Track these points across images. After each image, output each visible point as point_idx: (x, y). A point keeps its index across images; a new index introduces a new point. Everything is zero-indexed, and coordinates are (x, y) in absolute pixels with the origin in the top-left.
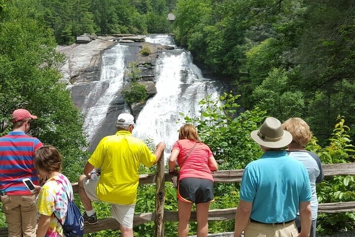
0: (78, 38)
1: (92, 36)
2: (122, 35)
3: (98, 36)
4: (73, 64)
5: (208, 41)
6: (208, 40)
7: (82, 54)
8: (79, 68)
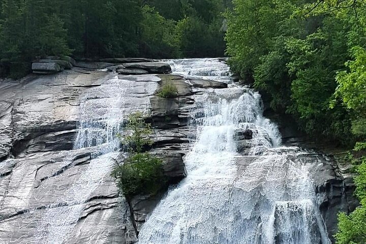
0: (35, 66)
1: (63, 62)
2: (126, 59)
3: (77, 61)
4: (19, 117)
5: (292, 69)
6: (291, 66)
7: (41, 97)
8: (32, 125)
